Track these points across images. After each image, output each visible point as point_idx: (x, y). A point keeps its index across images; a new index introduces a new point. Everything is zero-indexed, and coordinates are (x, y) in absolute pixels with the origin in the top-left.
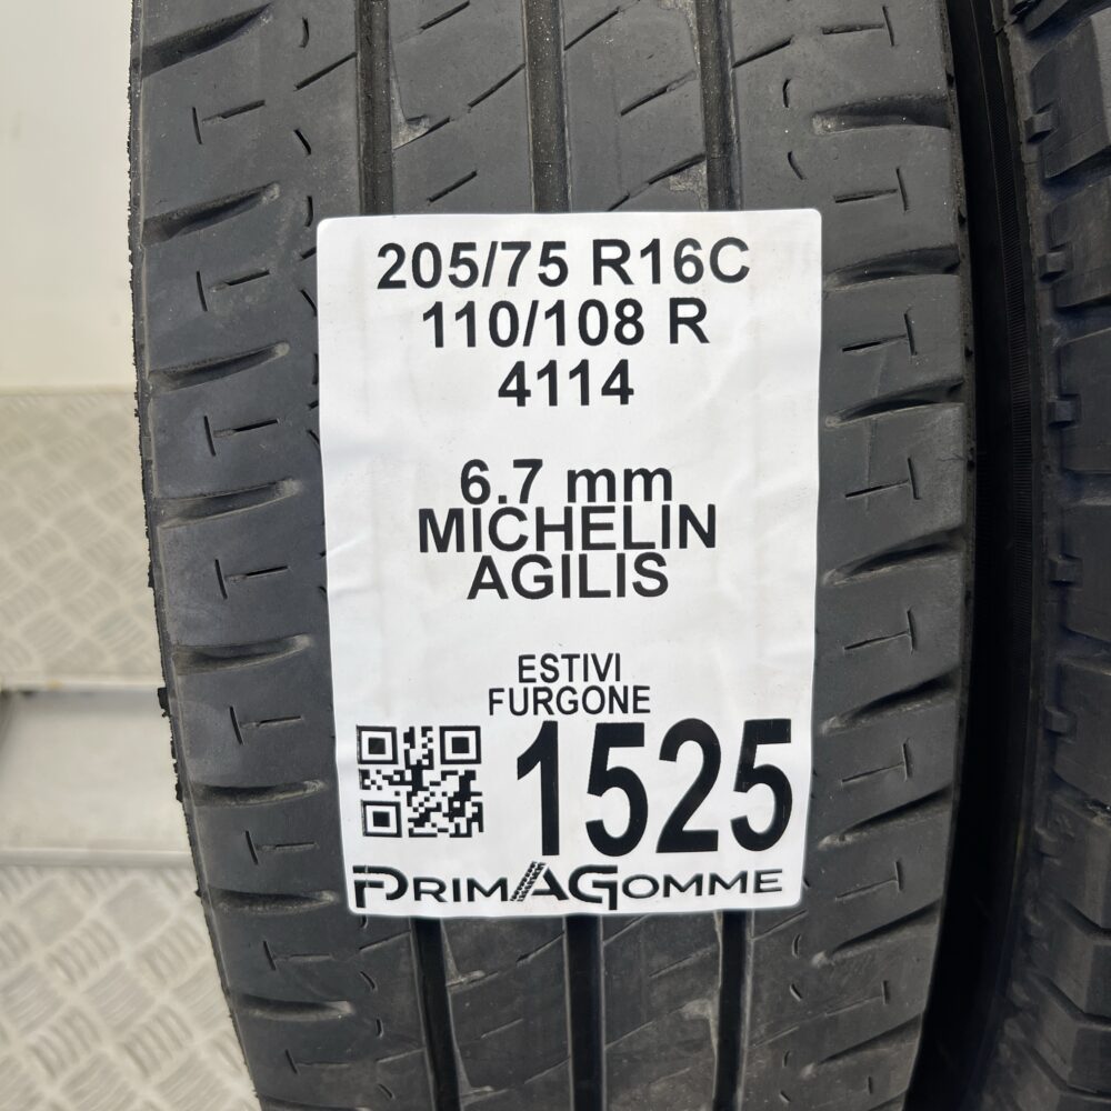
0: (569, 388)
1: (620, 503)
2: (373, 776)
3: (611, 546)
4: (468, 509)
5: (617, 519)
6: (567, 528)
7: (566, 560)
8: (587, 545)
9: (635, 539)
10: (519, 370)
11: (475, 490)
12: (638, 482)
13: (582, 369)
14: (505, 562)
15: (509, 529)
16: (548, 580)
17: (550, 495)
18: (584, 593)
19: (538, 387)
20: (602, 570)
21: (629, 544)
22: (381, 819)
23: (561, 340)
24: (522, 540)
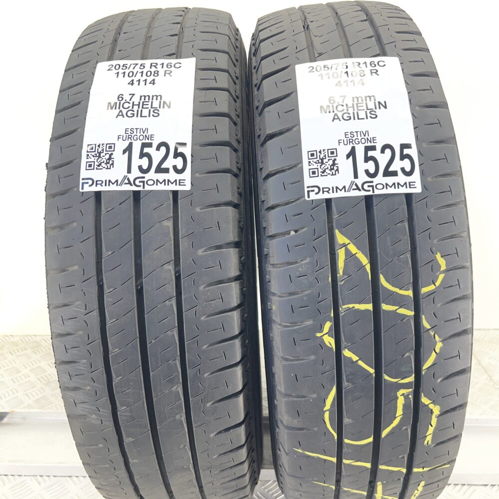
0: (142, 83)
1: (151, 100)
2: (90, 155)
3: (148, 108)
4: (118, 102)
5: (150, 103)
6: (139, 105)
7: (138, 111)
8: (143, 108)
9: (153, 107)
10: (133, 81)
11: (120, 99)
12: (155, 98)
13: (146, 80)
14: (124, 111)
15: (126, 105)
16: (134, 114)
17: (136, 100)
18: (141, 116)
19: (136, 83)
20: (145, 112)
21: (152, 107)
22: (90, 166)
23: (142, 76)
24: (129, 107)
